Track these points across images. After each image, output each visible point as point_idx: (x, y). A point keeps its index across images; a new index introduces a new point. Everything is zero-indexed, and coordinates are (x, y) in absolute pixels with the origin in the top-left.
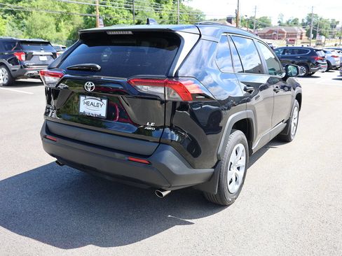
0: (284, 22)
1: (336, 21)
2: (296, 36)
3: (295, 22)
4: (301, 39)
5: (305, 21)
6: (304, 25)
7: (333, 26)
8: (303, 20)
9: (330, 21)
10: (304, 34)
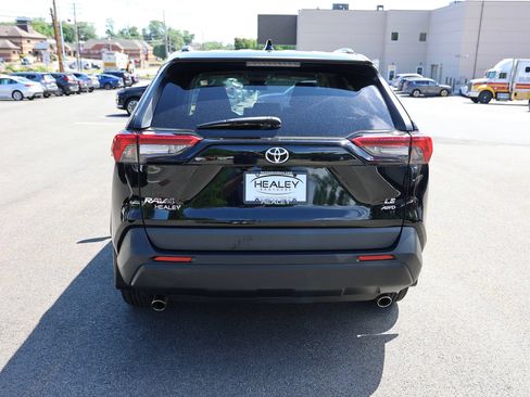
0: (116, 32)
1: (190, 33)
2: (139, 55)
3: (133, 33)
4: (147, 59)
5: (148, 32)
6: (147, 38)
7: (188, 42)
8: (144, 30)
9: (182, 32)
10: (151, 52)
